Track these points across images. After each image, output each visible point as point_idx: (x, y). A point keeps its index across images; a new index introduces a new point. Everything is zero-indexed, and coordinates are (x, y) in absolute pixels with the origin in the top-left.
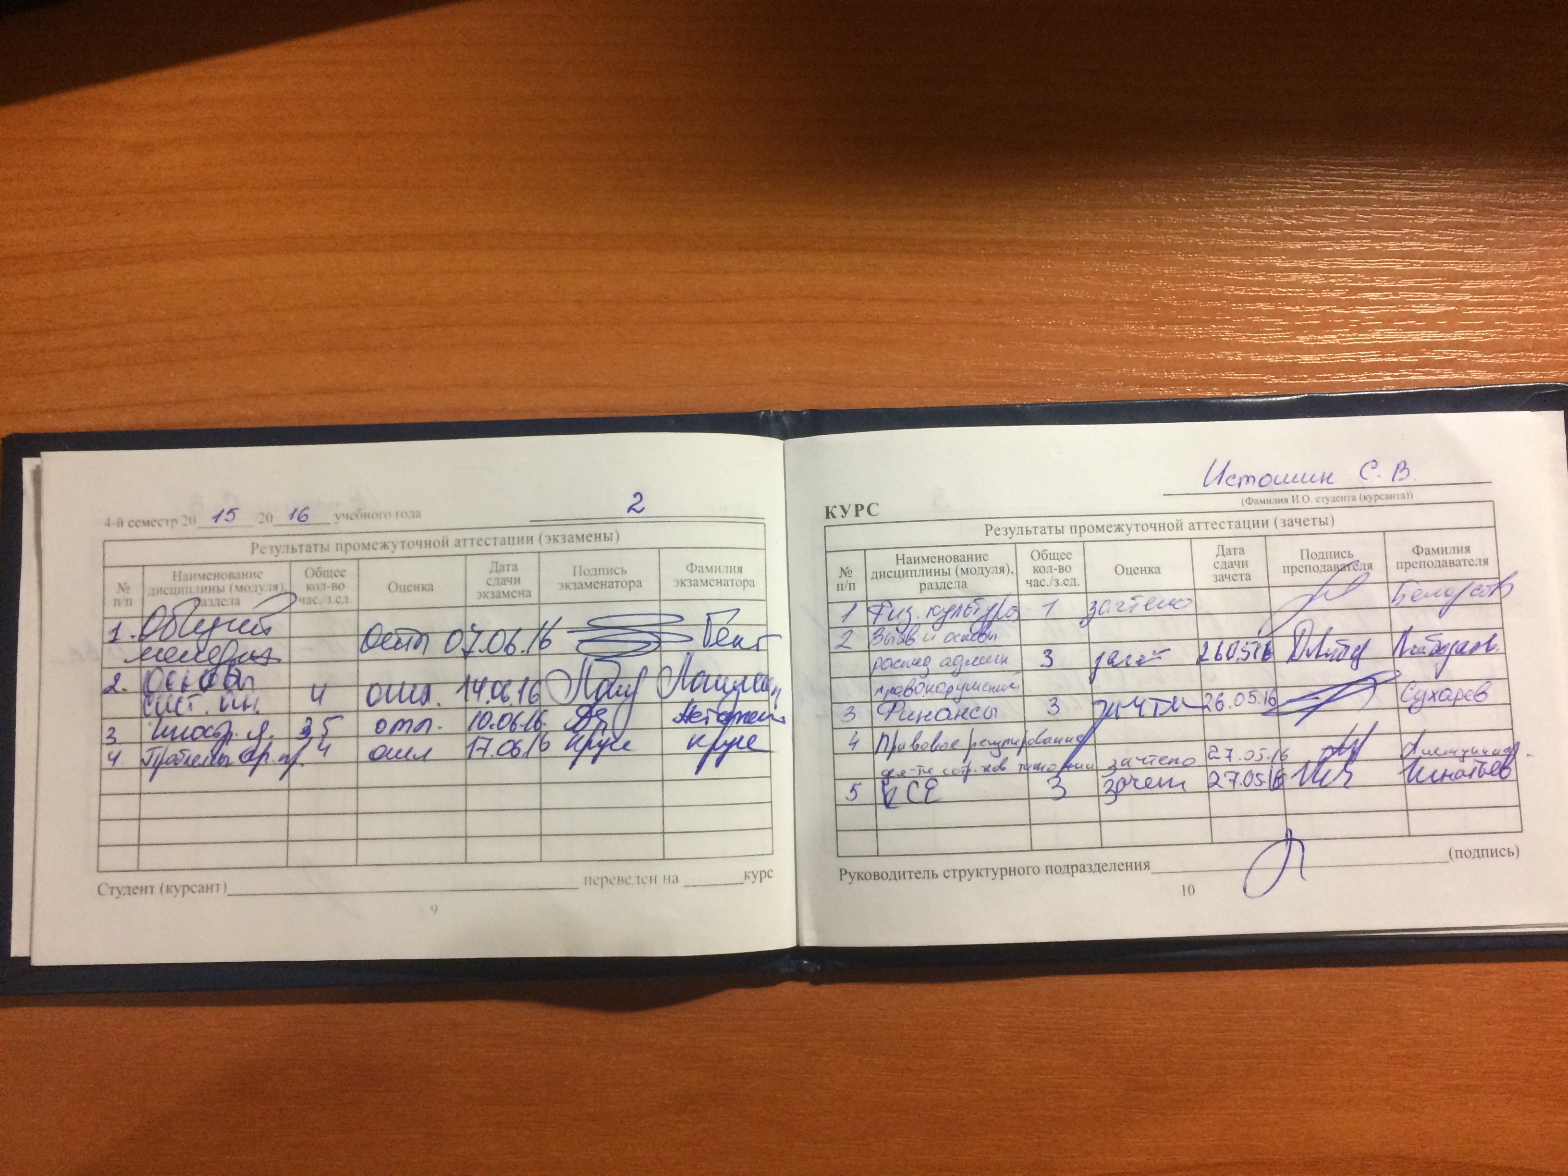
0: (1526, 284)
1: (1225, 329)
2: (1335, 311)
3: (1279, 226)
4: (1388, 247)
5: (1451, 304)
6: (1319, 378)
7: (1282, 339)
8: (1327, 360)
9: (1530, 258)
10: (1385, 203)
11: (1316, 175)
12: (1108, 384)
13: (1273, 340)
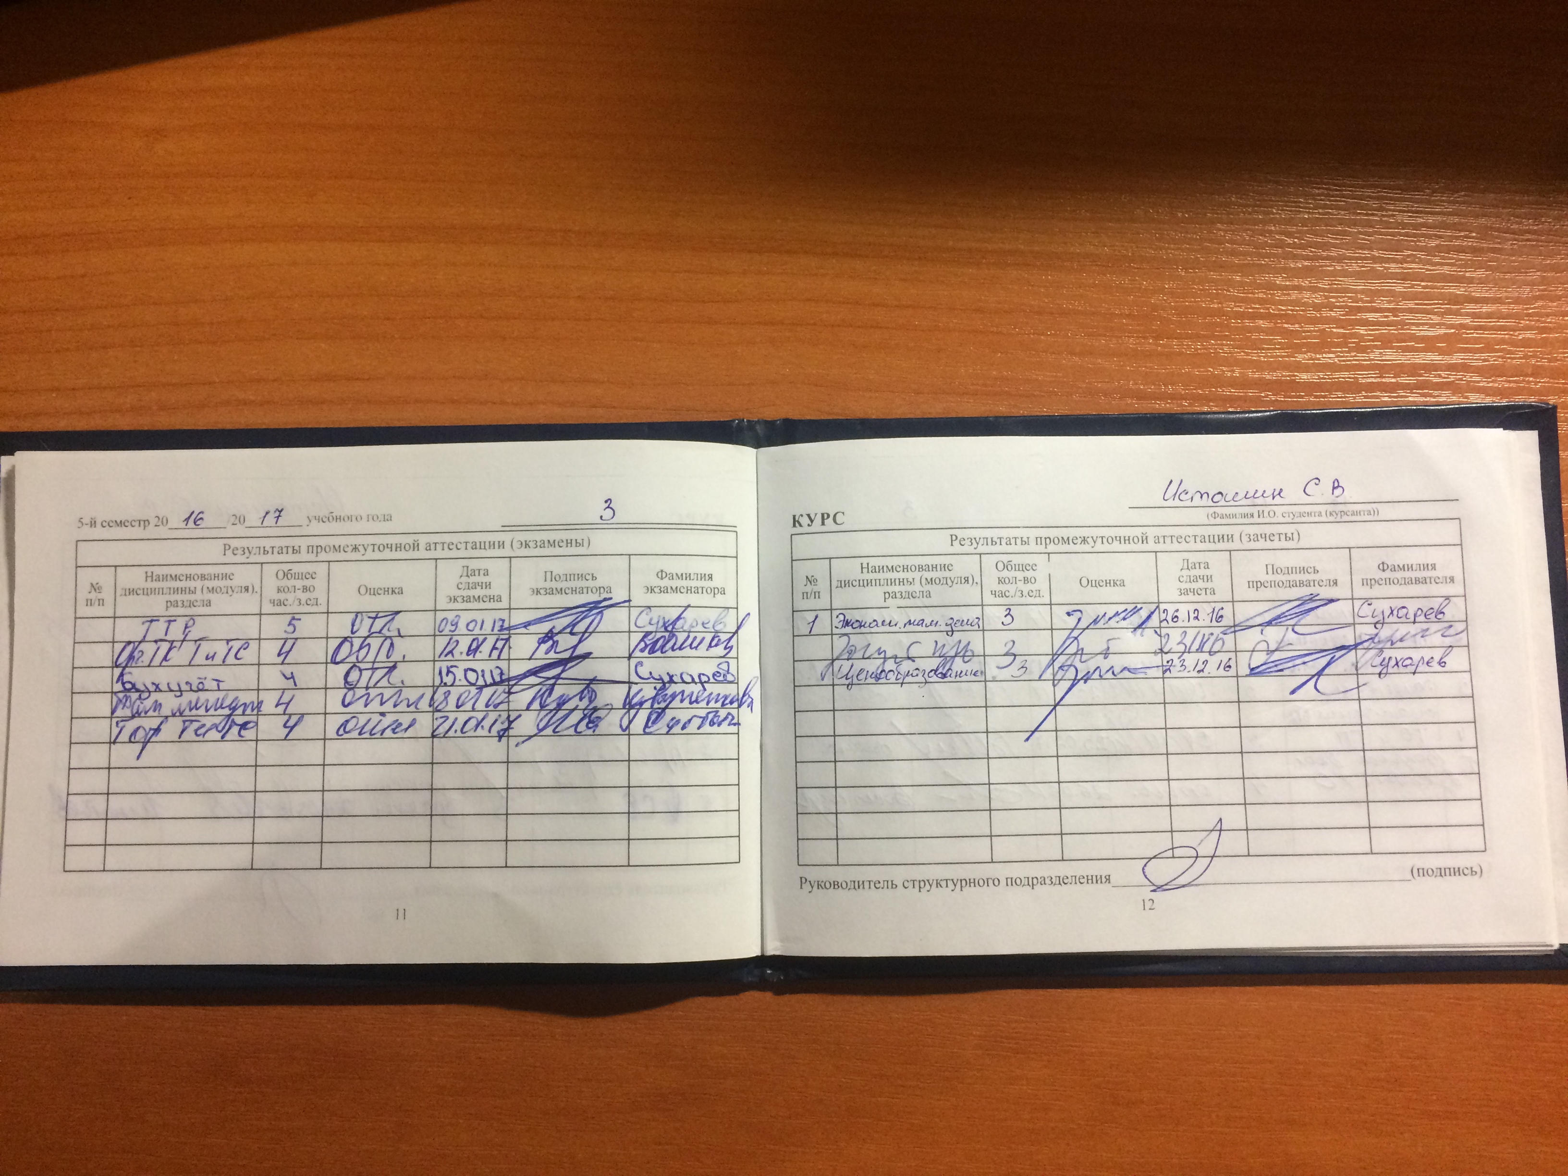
0: (1527, 309)
1: (1223, 345)
2: (1335, 330)
3: (1281, 245)
4: (1389, 268)
5: (1451, 326)
6: (1316, 397)
7: (1282, 357)
8: (1325, 379)
9: (1532, 284)
10: (1388, 225)
11: (1319, 195)
12: (1105, 396)
13: (1271, 357)
